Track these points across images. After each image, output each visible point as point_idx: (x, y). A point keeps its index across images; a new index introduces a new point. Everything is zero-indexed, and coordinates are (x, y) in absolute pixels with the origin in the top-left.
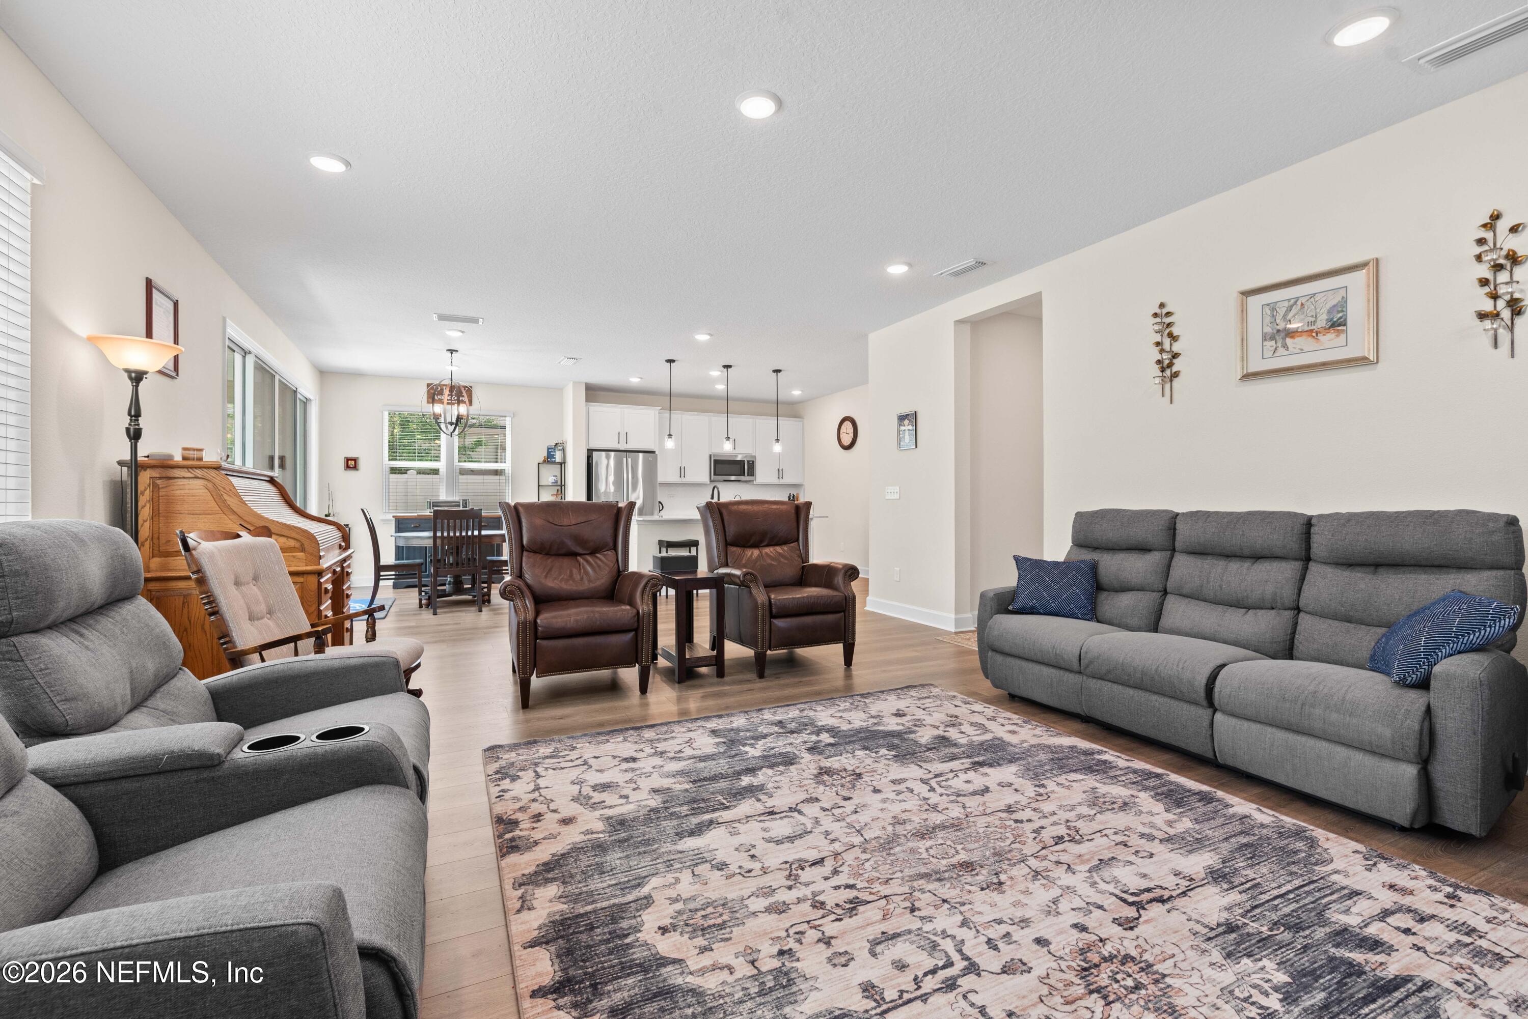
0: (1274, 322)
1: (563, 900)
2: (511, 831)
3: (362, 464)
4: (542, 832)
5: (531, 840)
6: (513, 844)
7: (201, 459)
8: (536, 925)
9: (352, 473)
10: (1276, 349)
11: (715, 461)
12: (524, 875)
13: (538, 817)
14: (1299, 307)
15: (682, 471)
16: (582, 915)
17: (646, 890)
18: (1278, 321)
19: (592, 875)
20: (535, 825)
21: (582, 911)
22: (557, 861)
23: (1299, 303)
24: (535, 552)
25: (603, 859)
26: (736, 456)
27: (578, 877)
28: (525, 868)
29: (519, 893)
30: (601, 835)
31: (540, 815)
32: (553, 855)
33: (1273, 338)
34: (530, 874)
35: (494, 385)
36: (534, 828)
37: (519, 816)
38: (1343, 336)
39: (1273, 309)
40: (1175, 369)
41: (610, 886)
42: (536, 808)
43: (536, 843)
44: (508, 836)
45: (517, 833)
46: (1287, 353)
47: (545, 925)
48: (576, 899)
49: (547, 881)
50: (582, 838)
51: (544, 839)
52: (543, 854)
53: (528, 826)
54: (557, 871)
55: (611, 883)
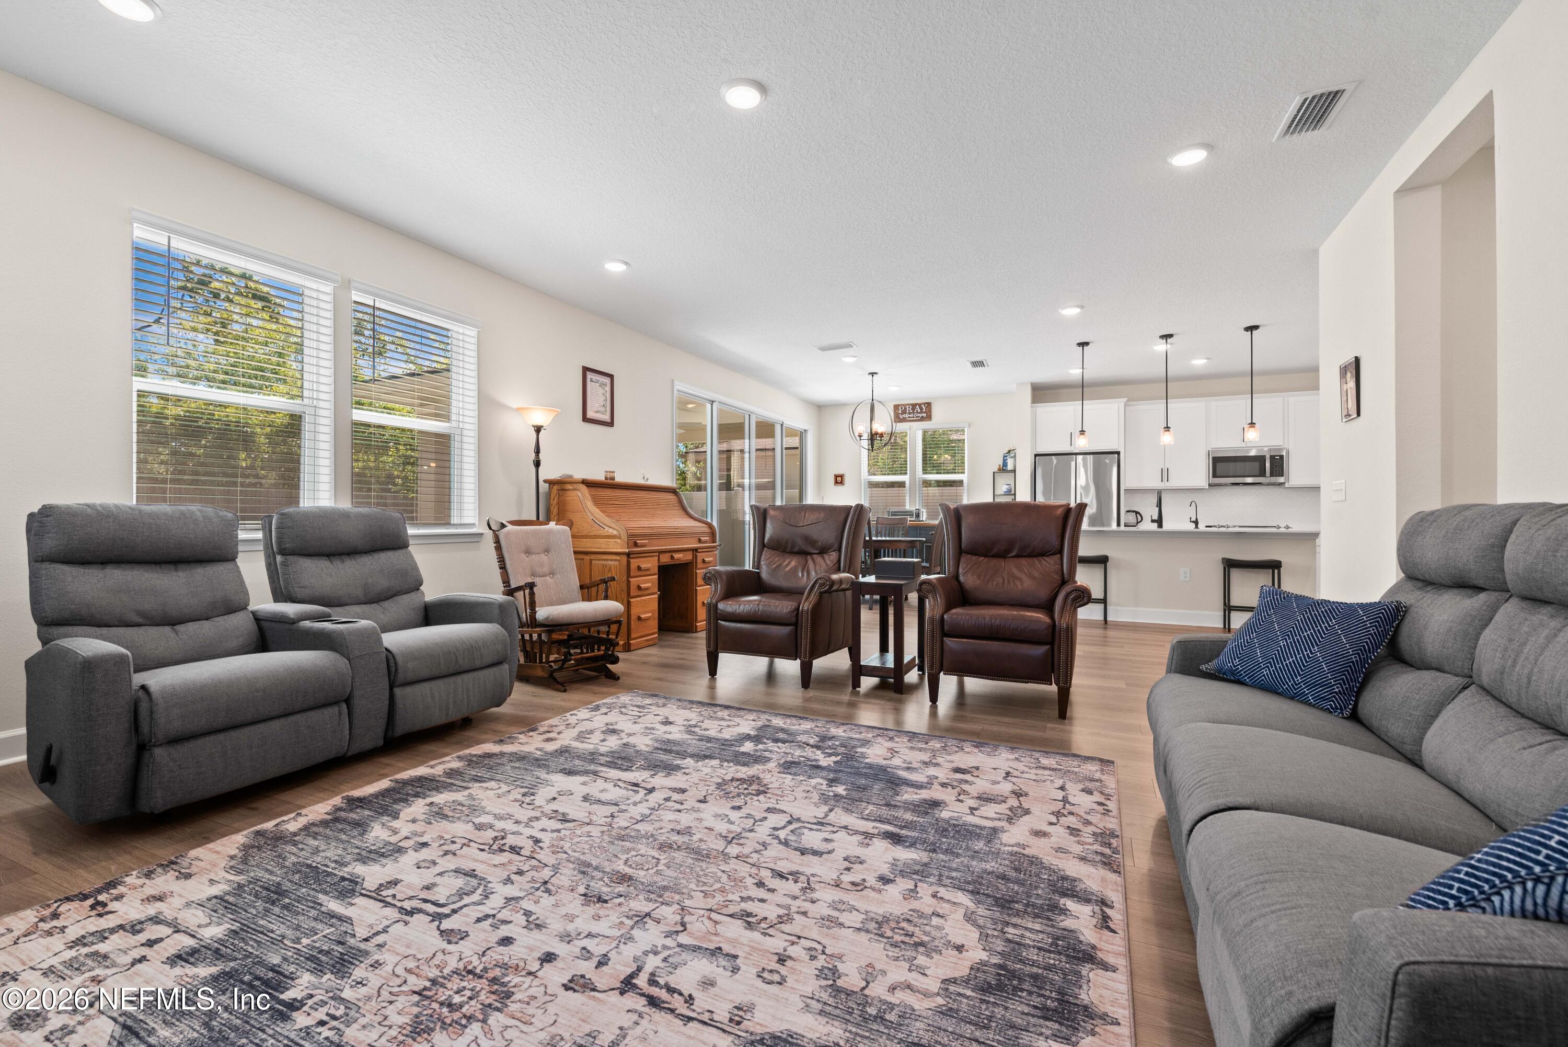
3: (847, 480)
7: (613, 479)
8: (415, 774)
9: (839, 487)
11: (1214, 458)
15: (1165, 474)
17: (476, 785)
24: (773, 549)
26: (1248, 451)
35: (950, 398)
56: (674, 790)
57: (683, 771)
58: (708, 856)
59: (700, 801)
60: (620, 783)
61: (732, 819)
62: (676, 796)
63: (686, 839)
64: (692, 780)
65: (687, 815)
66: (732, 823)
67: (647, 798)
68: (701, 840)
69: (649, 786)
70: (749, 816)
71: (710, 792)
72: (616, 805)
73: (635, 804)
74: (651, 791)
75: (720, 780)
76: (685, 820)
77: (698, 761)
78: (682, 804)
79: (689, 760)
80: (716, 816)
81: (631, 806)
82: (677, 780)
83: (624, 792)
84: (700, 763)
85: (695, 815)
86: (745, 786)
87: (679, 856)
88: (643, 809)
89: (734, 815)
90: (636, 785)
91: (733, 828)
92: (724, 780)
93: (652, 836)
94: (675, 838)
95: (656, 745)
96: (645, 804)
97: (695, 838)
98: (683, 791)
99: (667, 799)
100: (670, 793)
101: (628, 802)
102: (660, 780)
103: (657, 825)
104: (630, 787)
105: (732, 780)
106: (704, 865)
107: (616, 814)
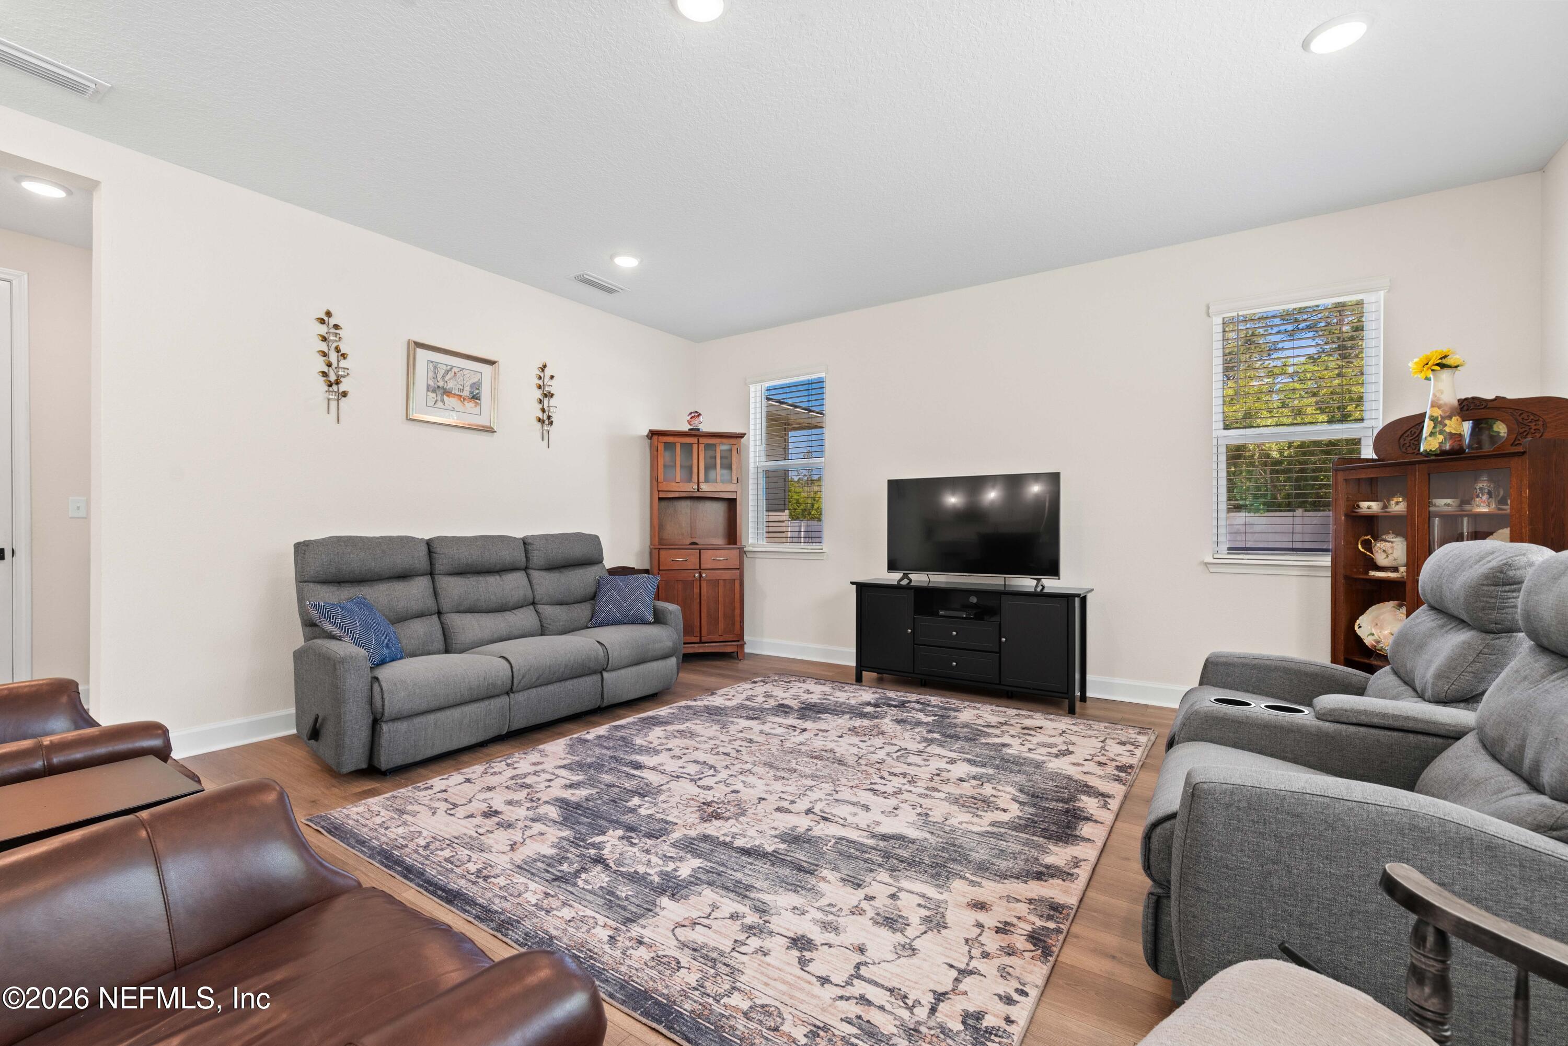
0: (435, 378)
1: (1047, 851)
2: (1044, 928)
4: (1014, 909)
5: (1032, 907)
6: (1052, 913)
8: (1078, 847)
10: (436, 401)
12: (1064, 880)
13: (1004, 929)
14: (453, 374)
16: (1044, 837)
17: (989, 829)
18: (439, 379)
19: (1010, 853)
20: (1015, 921)
21: (1041, 839)
22: (1027, 876)
23: (453, 370)
25: (990, 858)
27: (1023, 857)
28: (1058, 885)
29: (1076, 871)
30: (968, 875)
31: (998, 931)
32: (1026, 882)
33: (434, 391)
34: (1058, 878)
36: (1019, 918)
37: (1020, 943)
38: (478, 407)
39: (435, 368)
40: (342, 388)
41: (1007, 842)
42: (992, 942)
43: (1030, 901)
44: (1051, 925)
45: (1039, 923)
46: (443, 407)
47: (1072, 844)
48: (1039, 847)
49: (1048, 867)
50: (984, 882)
51: (1020, 901)
52: (1035, 889)
53: (1022, 925)
54: (1035, 869)
55: (1004, 843)
56: (788, 811)
57: (777, 832)
58: (765, 764)
59: (764, 799)
60: (842, 822)
61: (742, 784)
62: (785, 804)
63: (778, 774)
64: (769, 821)
65: (776, 789)
66: (743, 781)
67: (811, 805)
68: (768, 773)
69: (811, 816)
70: (727, 785)
71: (754, 807)
72: (837, 800)
73: (820, 800)
74: (809, 811)
75: (741, 819)
76: (778, 786)
77: (759, 846)
78: (780, 798)
79: (770, 849)
80: (753, 787)
81: (823, 798)
82: (785, 822)
83: (834, 812)
84: (757, 843)
85: (770, 788)
86: (719, 811)
87: (784, 765)
88: (814, 795)
89: (739, 786)
90: (825, 819)
91: (743, 778)
92: (737, 820)
93: (802, 777)
94: (785, 775)
95: (813, 881)
96: (813, 799)
97: (772, 774)
98: (778, 809)
99: (793, 802)
100: (791, 807)
101: (827, 802)
102: (802, 823)
103: (799, 783)
104: (829, 816)
105: (729, 818)
106: (768, 760)
107: (834, 793)
